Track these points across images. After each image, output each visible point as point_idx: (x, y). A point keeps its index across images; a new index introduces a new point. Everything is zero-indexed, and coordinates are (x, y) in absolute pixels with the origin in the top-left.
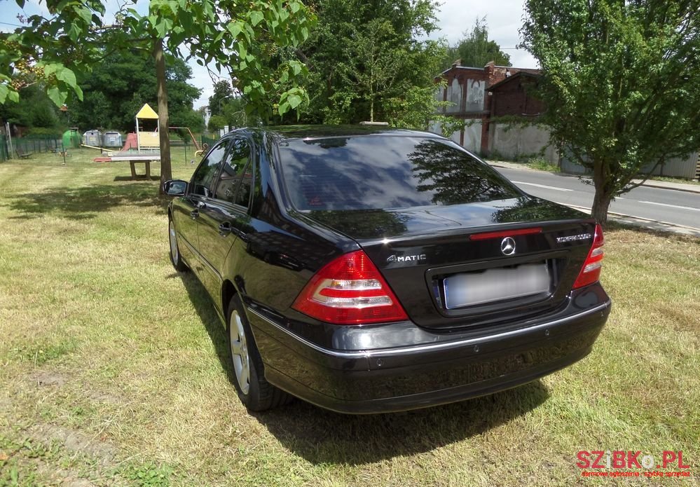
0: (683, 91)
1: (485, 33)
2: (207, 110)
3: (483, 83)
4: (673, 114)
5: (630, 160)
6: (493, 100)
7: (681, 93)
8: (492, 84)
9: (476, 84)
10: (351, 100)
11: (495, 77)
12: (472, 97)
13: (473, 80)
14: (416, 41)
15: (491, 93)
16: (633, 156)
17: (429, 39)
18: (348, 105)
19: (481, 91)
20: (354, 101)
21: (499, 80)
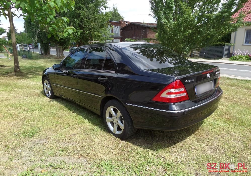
0: (202, 30)
1: (116, 9)
2: (6, 38)
3: (119, 27)
4: (199, 36)
5: (187, 51)
6: (123, 33)
7: (201, 30)
8: (122, 27)
9: (116, 27)
10: (81, 33)
11: (123, 25)
12: (115, 32)
13: (115, 26)
14: (101, 12)
15: (122, 30)
16: (187, 50)
17: (106, 11)
18: (80, 35)
19: (118, 30)
20: (82, 33)
21: (124, 26)
